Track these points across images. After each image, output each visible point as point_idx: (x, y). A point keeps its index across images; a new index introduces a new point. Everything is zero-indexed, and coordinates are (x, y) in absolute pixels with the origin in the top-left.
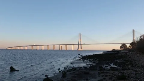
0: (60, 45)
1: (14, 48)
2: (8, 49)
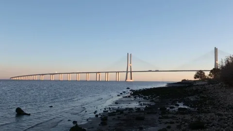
0: (97, 73)
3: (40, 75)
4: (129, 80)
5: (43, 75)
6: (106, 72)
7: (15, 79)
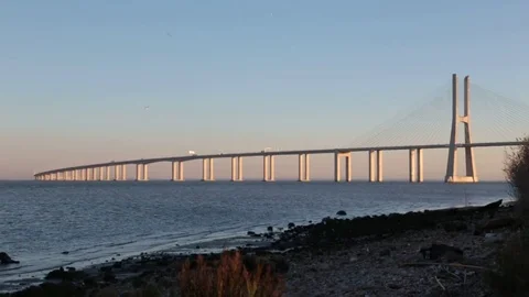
0: (337, 151)
2: (47, 178)
3: (137, 162)
4: (459, 176)
6: (370, 150)
7: (53, 177)
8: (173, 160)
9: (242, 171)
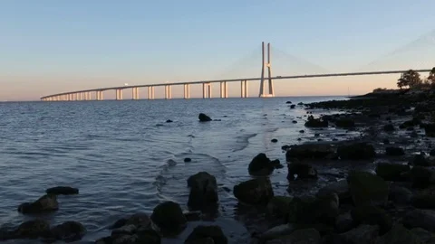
0: (204, 83)
1: (64, 98)
2: (48, 99)
3: (97, 90)
4: (266, 94)
5: (102, 90)
6: (221, 81)
8: (116, 88)
9: (154, 94)
